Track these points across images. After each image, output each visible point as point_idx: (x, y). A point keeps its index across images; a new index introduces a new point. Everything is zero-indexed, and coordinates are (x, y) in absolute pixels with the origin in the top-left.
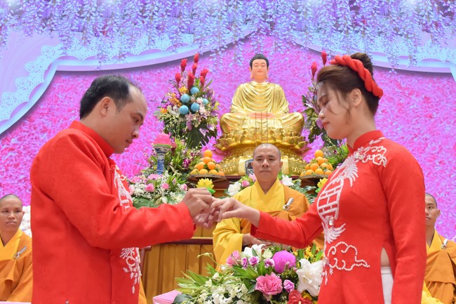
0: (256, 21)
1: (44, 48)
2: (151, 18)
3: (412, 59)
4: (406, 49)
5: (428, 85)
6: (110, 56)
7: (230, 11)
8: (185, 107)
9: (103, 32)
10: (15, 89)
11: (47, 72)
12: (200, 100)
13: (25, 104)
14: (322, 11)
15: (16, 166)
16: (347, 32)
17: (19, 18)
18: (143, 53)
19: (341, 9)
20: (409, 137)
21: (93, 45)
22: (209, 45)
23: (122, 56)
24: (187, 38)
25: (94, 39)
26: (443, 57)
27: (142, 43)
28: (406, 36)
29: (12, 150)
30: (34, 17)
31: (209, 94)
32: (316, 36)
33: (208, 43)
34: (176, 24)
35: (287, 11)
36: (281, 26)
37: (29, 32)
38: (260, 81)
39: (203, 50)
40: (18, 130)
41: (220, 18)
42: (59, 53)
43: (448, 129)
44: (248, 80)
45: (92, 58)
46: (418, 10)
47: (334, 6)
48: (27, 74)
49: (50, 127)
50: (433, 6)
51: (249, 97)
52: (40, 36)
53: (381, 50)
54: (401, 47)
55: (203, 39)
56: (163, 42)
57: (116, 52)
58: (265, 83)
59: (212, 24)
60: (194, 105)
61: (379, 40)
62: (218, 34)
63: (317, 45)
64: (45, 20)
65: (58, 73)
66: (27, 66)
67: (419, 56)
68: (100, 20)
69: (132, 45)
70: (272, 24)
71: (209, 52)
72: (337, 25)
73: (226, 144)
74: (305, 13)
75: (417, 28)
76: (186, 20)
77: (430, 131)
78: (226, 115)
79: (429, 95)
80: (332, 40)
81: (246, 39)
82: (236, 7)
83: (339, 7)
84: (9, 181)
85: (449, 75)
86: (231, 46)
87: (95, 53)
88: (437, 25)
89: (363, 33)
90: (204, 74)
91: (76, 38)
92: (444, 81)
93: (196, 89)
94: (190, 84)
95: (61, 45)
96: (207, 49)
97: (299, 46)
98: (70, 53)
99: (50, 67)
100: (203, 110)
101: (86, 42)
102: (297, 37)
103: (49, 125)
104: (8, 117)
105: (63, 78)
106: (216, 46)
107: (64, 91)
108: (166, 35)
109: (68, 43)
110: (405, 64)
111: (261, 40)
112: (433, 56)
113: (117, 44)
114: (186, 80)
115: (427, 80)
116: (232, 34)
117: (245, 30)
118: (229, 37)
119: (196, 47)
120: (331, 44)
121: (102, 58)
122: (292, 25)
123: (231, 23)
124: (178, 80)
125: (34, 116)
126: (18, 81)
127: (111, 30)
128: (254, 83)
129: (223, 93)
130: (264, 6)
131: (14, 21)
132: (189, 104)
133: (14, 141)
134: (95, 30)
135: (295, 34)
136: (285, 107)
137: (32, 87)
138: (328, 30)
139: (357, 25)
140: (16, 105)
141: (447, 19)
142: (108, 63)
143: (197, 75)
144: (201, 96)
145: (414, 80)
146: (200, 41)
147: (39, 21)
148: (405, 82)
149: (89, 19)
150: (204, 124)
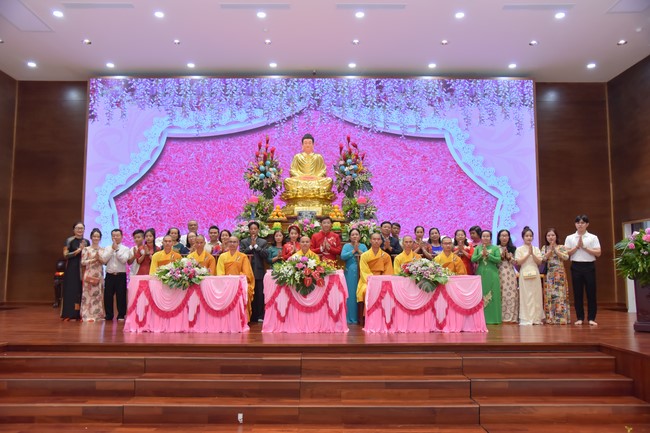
0: (308, 99)
1: (155, 120)
2: (232, 96)
3: (418, 128)
4: (414, 120)
5: (427, 147)
6: (205, 126)
7: (289, 90)
8: (262, 175)
9: (198, 107)
10: (139, 151)
11: (160, 138)
12: (271, 169)
13: (148, 162)
14: (356, 90)
15: (149, 205)
16: (372, 107)
17: (132, 95)
18: (228, 124)
19: (370, 88)
20: (408, 184)
21: (191, 117)
22: (274, 118)
23: (213, 126)
24: (258, 112)
25: (191, 113)
26: (440, 126)
27: (226, 116)
28: (416, 110)
29: (144, 194)
30: (144, 94)
31: (277, 165)
32: (350, 110)
33: (273, 116)
34: (249, 101)
35: (330, 90)
36: (325, 102)
37: (142, 106)
38: (308, 153)
39: (270, 122)
40: (146, 181)
41: (282, 96)
42: (167, 124)
43: (437, 179)
44: (301, 152)
45: (191, 128)
46: (427, 88)
47: (365, 86)
48: (146, 139)
49: (168, 178)
50: (439, 85)
51: (300, 164)
52: (150, 110)
53: (395, 121)
54: (411, 118)
55: (269, 113)
56: (242, 116)
57: (208, 123)
58: (312, 154)
59: (276, 101)
60: (268, 173)
61: (395, 113)
62: (280, 110)
63: (350, 117)
64: (153, 96)
65: (169, 139)
66: (145, 133)
67: (423, 126)
68: (194, 97)
69: (219, 118)
70: (319, 101)
71: (274, 124)
72: (365, 102)
73: (288, 196)
74: (343, 92)
75: (425, 103)
76: (257, 97)
77: (424, 181)
78: (287, 179)
79: (427, 154)
80: (361, 113)
81: (300, 113)
82: (293, 87)
83: (368, 86)
84: (145, 215)
85: (443, 140)
86: (289, 118)
87: (194, 123)
88: (440, 100)
89: (384, 107)
90: (272, 152)
91: (178, 112)
92: (439, 144)
93: (268, 162)
94: (265, 159)
95: (168, 117)
96: (273, 121)
97: (338, 118)
98: (175, 124)
99: (162, 134)
100: (273, 176)
101: (185, 115)
102: (336, 111)
103: (167, 176)
104: (138, 171)
105: (173, 142)
106: (279, 119)
107: (174, 152)
108: (243, 110)
109: (172, 116)
110: (412, 132)
111: (311, 114)
112: (433, 126)
113: (208, 117)
114: (262, 156)
115: (426, 143)
116: (290, 109)
117: (300, 105)
118: (288, 112)
119: (266, 119)
120: (360, 116)
121: (199, 127)
122: (333, 101)
123: (289, 100)
124: (257, 156)
125: (155, 171)
126: (140, 145)
127: (203, 105)
128: (304, 154)
129: (285, 154)
130: (313, 86)
131: (128, 97)
132: (265, 172)
133: (144, 188)
134: (191, 105)
135: (335, 109)
136: (323, 171)
137: (151, 150)
138: (359, 106)
139: (380, 101)
140: (142, 162)
141: (448, 95)
142: (204, 131)
143: (269, 151)
144: (272, 167)
145: (417, 144)
146: (267, 114)
147: (148, 97)
148: (410, 145)
149: (185, 96)
150: (274, 185)
